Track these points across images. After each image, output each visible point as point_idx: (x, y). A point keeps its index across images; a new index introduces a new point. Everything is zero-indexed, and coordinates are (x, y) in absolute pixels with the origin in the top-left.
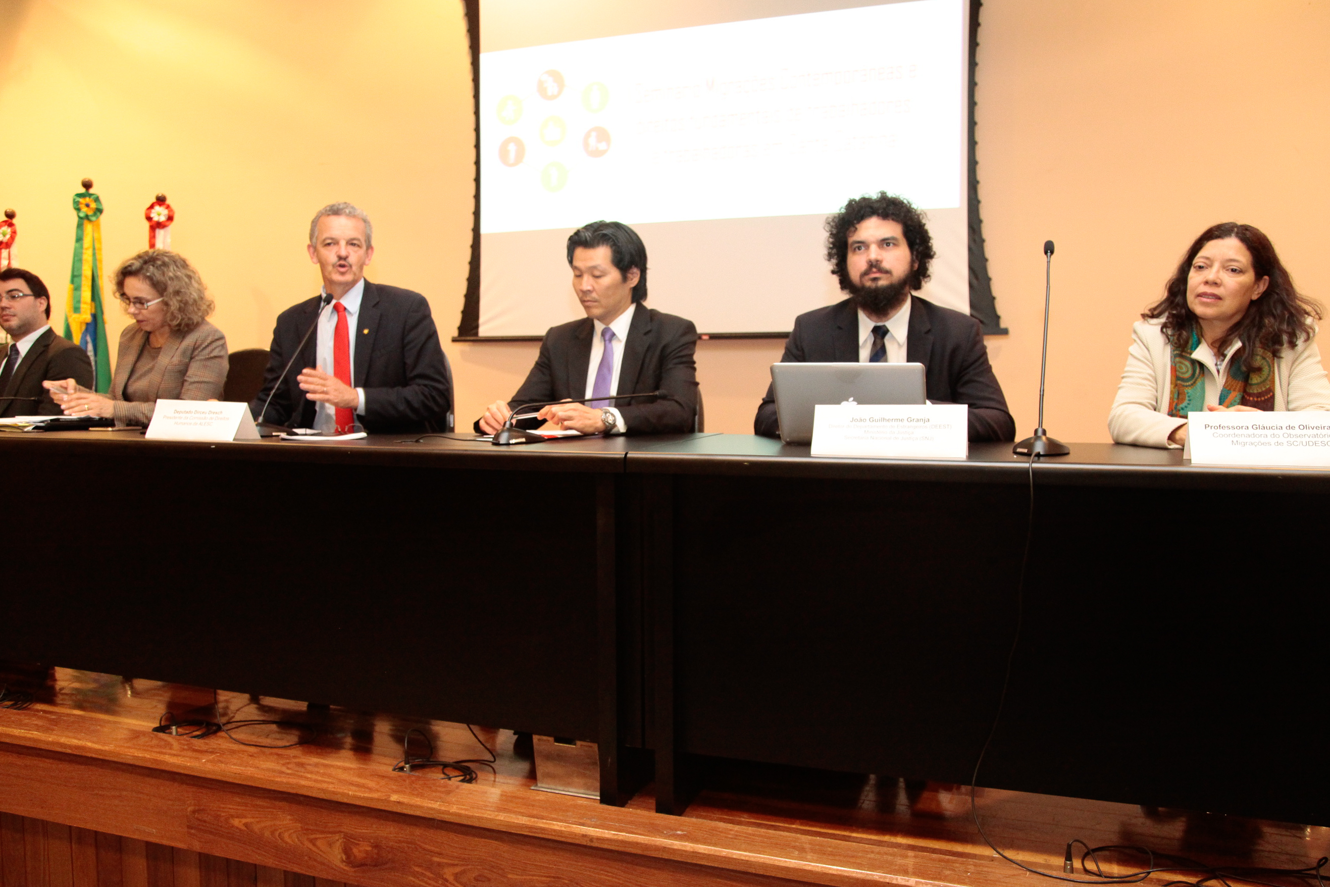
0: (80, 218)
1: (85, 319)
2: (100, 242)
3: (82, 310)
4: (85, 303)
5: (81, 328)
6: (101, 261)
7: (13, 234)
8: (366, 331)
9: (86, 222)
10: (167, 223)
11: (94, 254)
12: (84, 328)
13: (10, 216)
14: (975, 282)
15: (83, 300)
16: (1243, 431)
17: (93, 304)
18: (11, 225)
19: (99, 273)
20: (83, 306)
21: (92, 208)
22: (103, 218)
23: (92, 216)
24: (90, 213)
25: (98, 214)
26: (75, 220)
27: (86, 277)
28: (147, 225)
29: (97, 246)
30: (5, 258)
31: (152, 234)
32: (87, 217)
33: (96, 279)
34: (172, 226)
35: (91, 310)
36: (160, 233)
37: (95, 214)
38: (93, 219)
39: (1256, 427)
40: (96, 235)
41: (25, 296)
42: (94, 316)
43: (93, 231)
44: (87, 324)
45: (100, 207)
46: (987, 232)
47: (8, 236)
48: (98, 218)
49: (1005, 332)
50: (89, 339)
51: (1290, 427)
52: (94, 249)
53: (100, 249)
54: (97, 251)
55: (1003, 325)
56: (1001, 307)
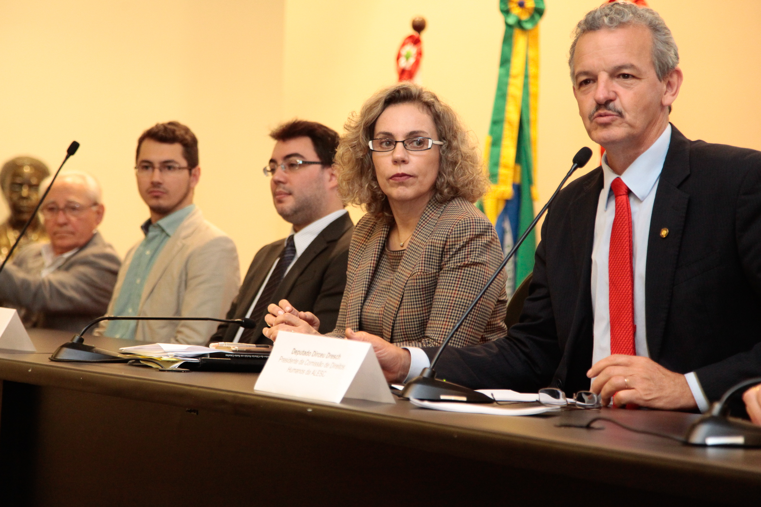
0: (509, 26)
1: (505, 192)
2: (537, 65)
3: (501, 178)
4: (506, 167)
5: (497, 207)
6: (536, 96)
8: (664, 233)
9: (517, 32)
11: (526, 86)
12: (501, 207)
13: (419, 27)
15: (503, 161)
17: (519, 168)
18: (416, 41)
19: (532, 117)
20: (502, 171)
21: (528, 9)
22: (544, 23)
23: (526, 22)
24: (525, 17)
25: (537, 16)
26: (500, 30)
27: (510, 123)
29: (532, 70)
32: (519, 24)
33: (525, 126)
35: (514, 177)
37: (532, 18)
38: (528, 26)
40: (531, 54)
41: (306, 163)
42: (518, 189)
43: (528, 46)
44: (507, 202)
45: (540, 6)
47: (412, 61)
48: (535, 24)
50: (507, 226)
52: (526, 76)
53: (536, 77)
54: (531, 80)
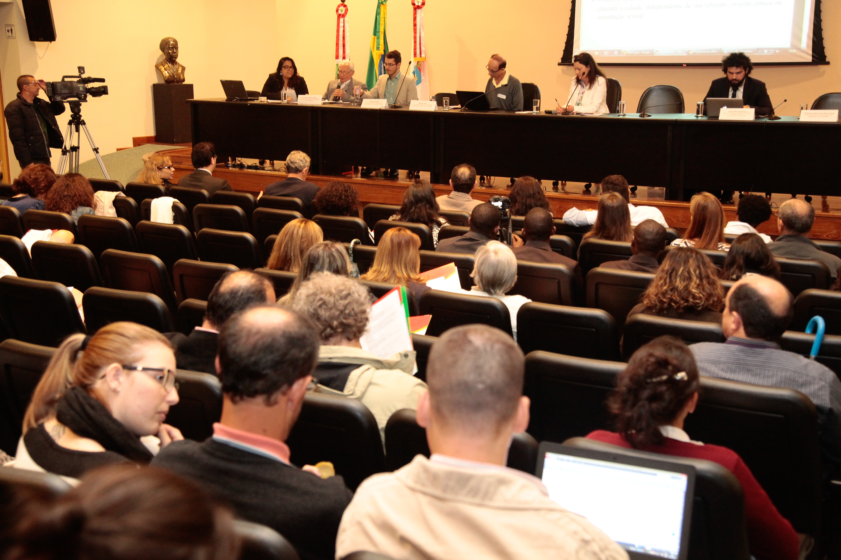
0: (379, 3)
1: (381, 53)
3: (380, 49)
4: (381, 45)
5: (379, 57)
7: (347, 11)
9: (381, 4)
10: (422, 6)
11: (384, 21)
13: (343, 1)
14: (815, 39)
15: (380, 43)
16: (812, 114)
17: (384, 45)
20: (380, 46)
26: (377, 4)
27: (381, 32)
28: (412, 7)
30: (341, 22)
31: (415, 12)
32: (382, 2)
33: (385, 33)
34: (424, 7)
35: (383, 48)
36: (419, 11)
38: (384, 3)
39: (814, 113)
43: (385, 9)
46: (823, 16)
47: (344, 12)
48: (386, 2)
49: (828, 63)
51: (821, 113)
52: (384, 18)
53: (386, 18)
55: (827, 60)
56: (827, 52)
